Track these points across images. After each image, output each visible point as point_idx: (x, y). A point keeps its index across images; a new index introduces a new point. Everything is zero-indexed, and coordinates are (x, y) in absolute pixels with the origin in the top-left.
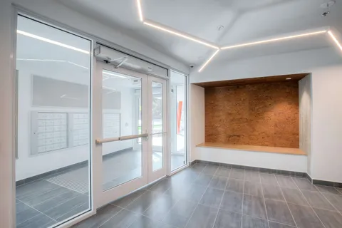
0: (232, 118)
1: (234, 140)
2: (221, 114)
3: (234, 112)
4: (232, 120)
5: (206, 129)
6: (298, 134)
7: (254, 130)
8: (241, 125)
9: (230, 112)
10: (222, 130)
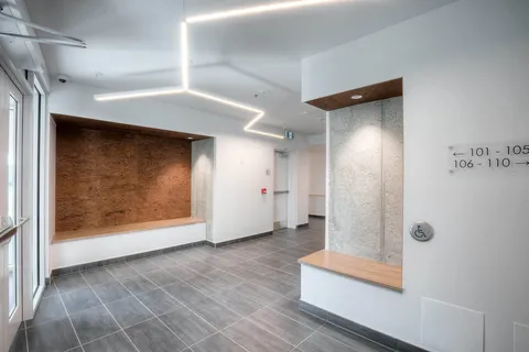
0: (111, 183)
1: (114, 219)
2: (92, 177)
3: (116, 174)
4: (113, 188)
5: (57, 206)
6: (190, 201)
7: (145, 200)
8: (127, 194)
9: (108, 174)
10: (93, 204)
